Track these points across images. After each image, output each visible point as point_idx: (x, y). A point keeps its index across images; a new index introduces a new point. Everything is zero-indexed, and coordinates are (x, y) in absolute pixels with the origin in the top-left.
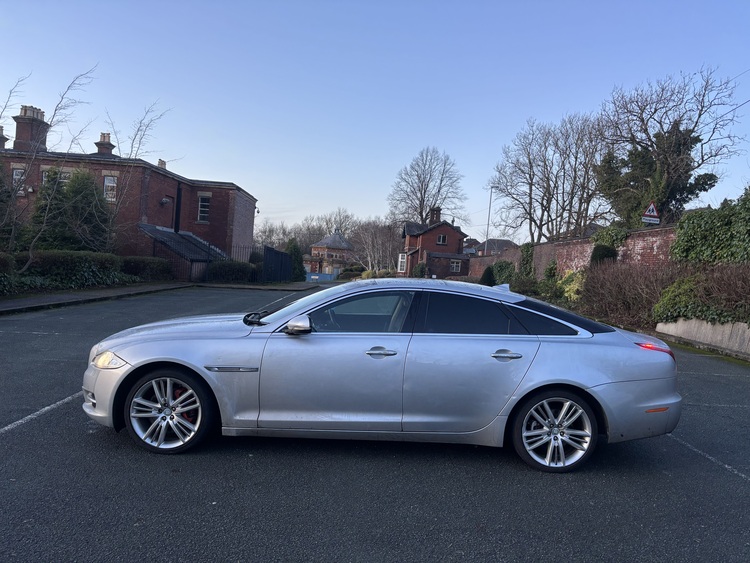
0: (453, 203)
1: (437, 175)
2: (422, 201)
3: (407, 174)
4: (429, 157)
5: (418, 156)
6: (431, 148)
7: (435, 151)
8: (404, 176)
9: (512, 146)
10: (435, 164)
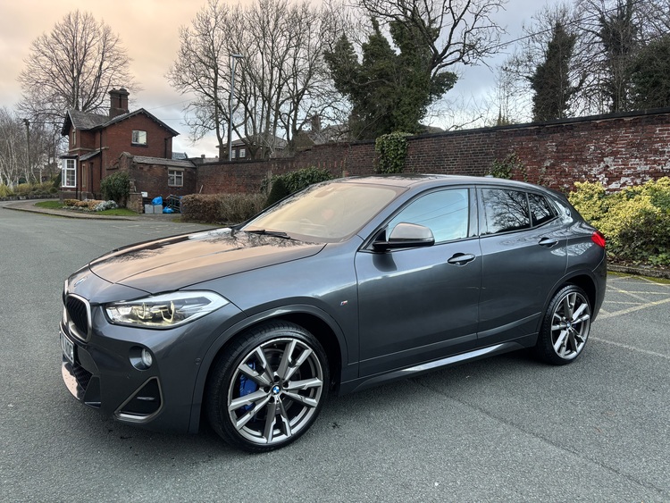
1: (94, 50)
2: (76, 86)
3: (48, 45)
4: (80, 27)
5: (62, 22)
6: (82, 13)
7: (88, 18)
8: (44, 49)
10: (91, 36)
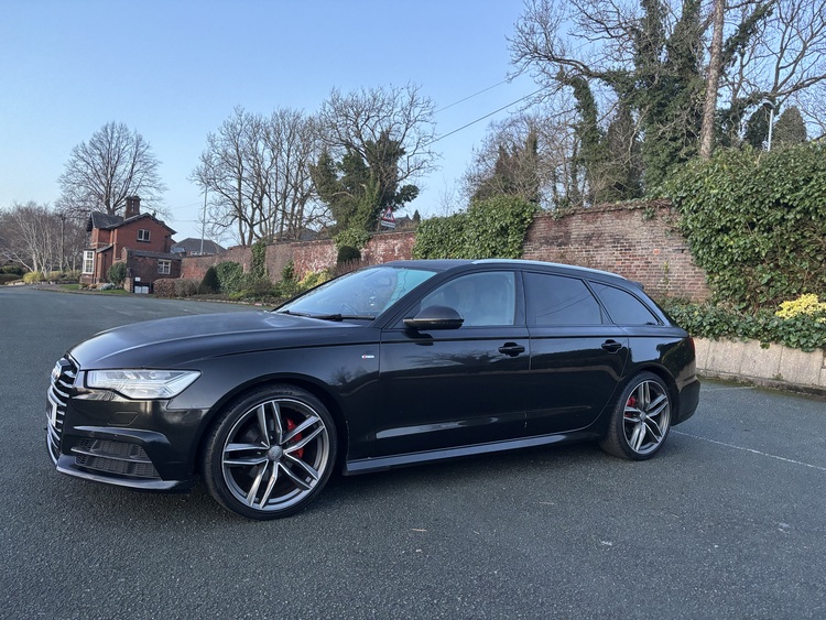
0: (150, 193)
1: (126, 156)
2: (109, 186)
3: (85, 152)
4: (116, 135)
5: (100, 131)
6: (118, 124)
7: (123, 128)
8: (82, 155)
9: (218, 135)
10: (124, 144)
